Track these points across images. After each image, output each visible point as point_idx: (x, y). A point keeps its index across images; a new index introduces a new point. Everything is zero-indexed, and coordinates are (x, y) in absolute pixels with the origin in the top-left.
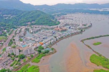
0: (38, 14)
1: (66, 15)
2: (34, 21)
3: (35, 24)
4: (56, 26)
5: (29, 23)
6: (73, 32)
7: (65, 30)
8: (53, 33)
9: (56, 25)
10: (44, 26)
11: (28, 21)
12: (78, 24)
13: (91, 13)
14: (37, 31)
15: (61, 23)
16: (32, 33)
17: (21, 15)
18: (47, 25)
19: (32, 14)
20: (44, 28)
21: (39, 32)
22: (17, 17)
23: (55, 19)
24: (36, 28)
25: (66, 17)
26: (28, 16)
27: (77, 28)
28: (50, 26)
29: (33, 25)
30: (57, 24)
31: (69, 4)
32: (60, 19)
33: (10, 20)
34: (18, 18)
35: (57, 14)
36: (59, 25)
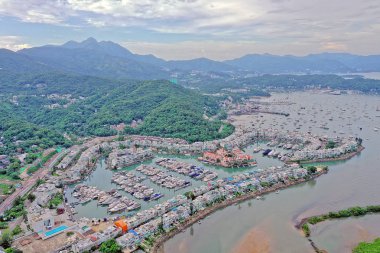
0: (159, 94)
1: (269, 96)
2: (139, 121)
3: (138, 133)
4: (210, 144)
5: (121, 127)
6: (273, 176)
7: (245, 165)
8: (192, 176)
9: (214, 138)
10: (167, 143)
11: (119, 119)
12: (305, 140)
13: (366, 91)
14: (137, 162)
15: (238, 131)
16: (115, 168)
17: (103, 97)
18: (180, 137)
19: (141, 93)
20: (166, 149)
21: (140, 167)
22: (89, 102)
23: (219, 114)
24: (137, 146)
25: (267, 104)
26: (125, 102)
27: (297, 156)
28: (192, 141)
29: (133, 133)
30: (219, 137)
31: (288, 57)
32: (239, 114)
33: (60, 114)
34: (89, 106)
35: (235, 91)
36: (227, 139)
